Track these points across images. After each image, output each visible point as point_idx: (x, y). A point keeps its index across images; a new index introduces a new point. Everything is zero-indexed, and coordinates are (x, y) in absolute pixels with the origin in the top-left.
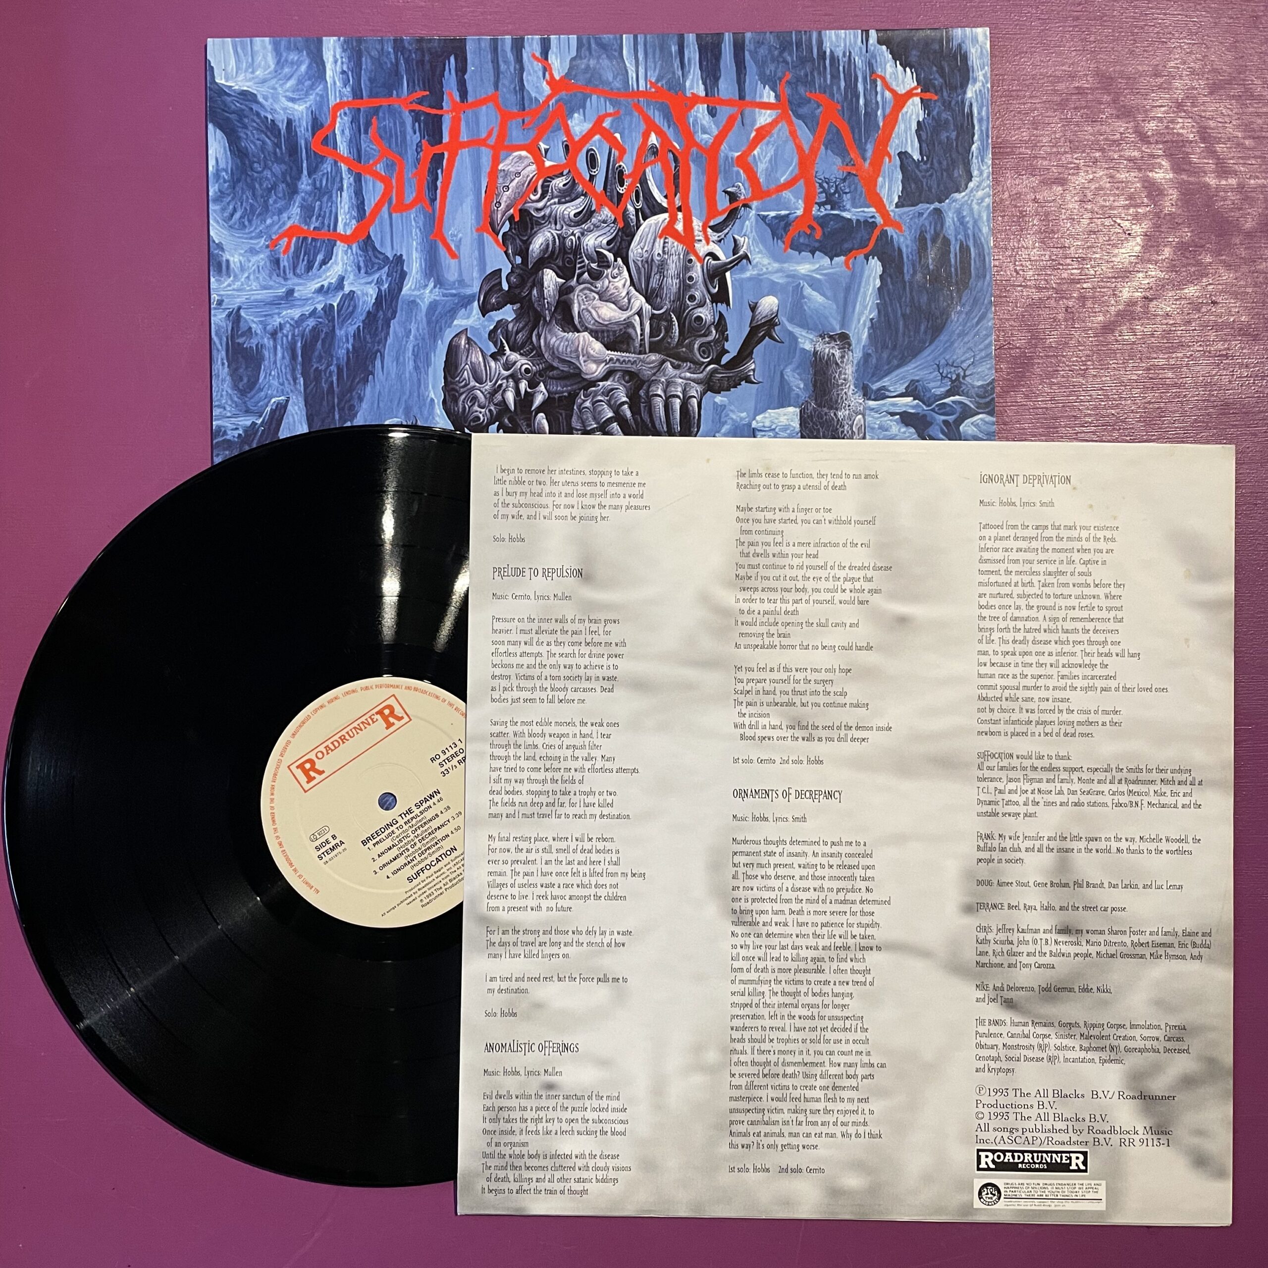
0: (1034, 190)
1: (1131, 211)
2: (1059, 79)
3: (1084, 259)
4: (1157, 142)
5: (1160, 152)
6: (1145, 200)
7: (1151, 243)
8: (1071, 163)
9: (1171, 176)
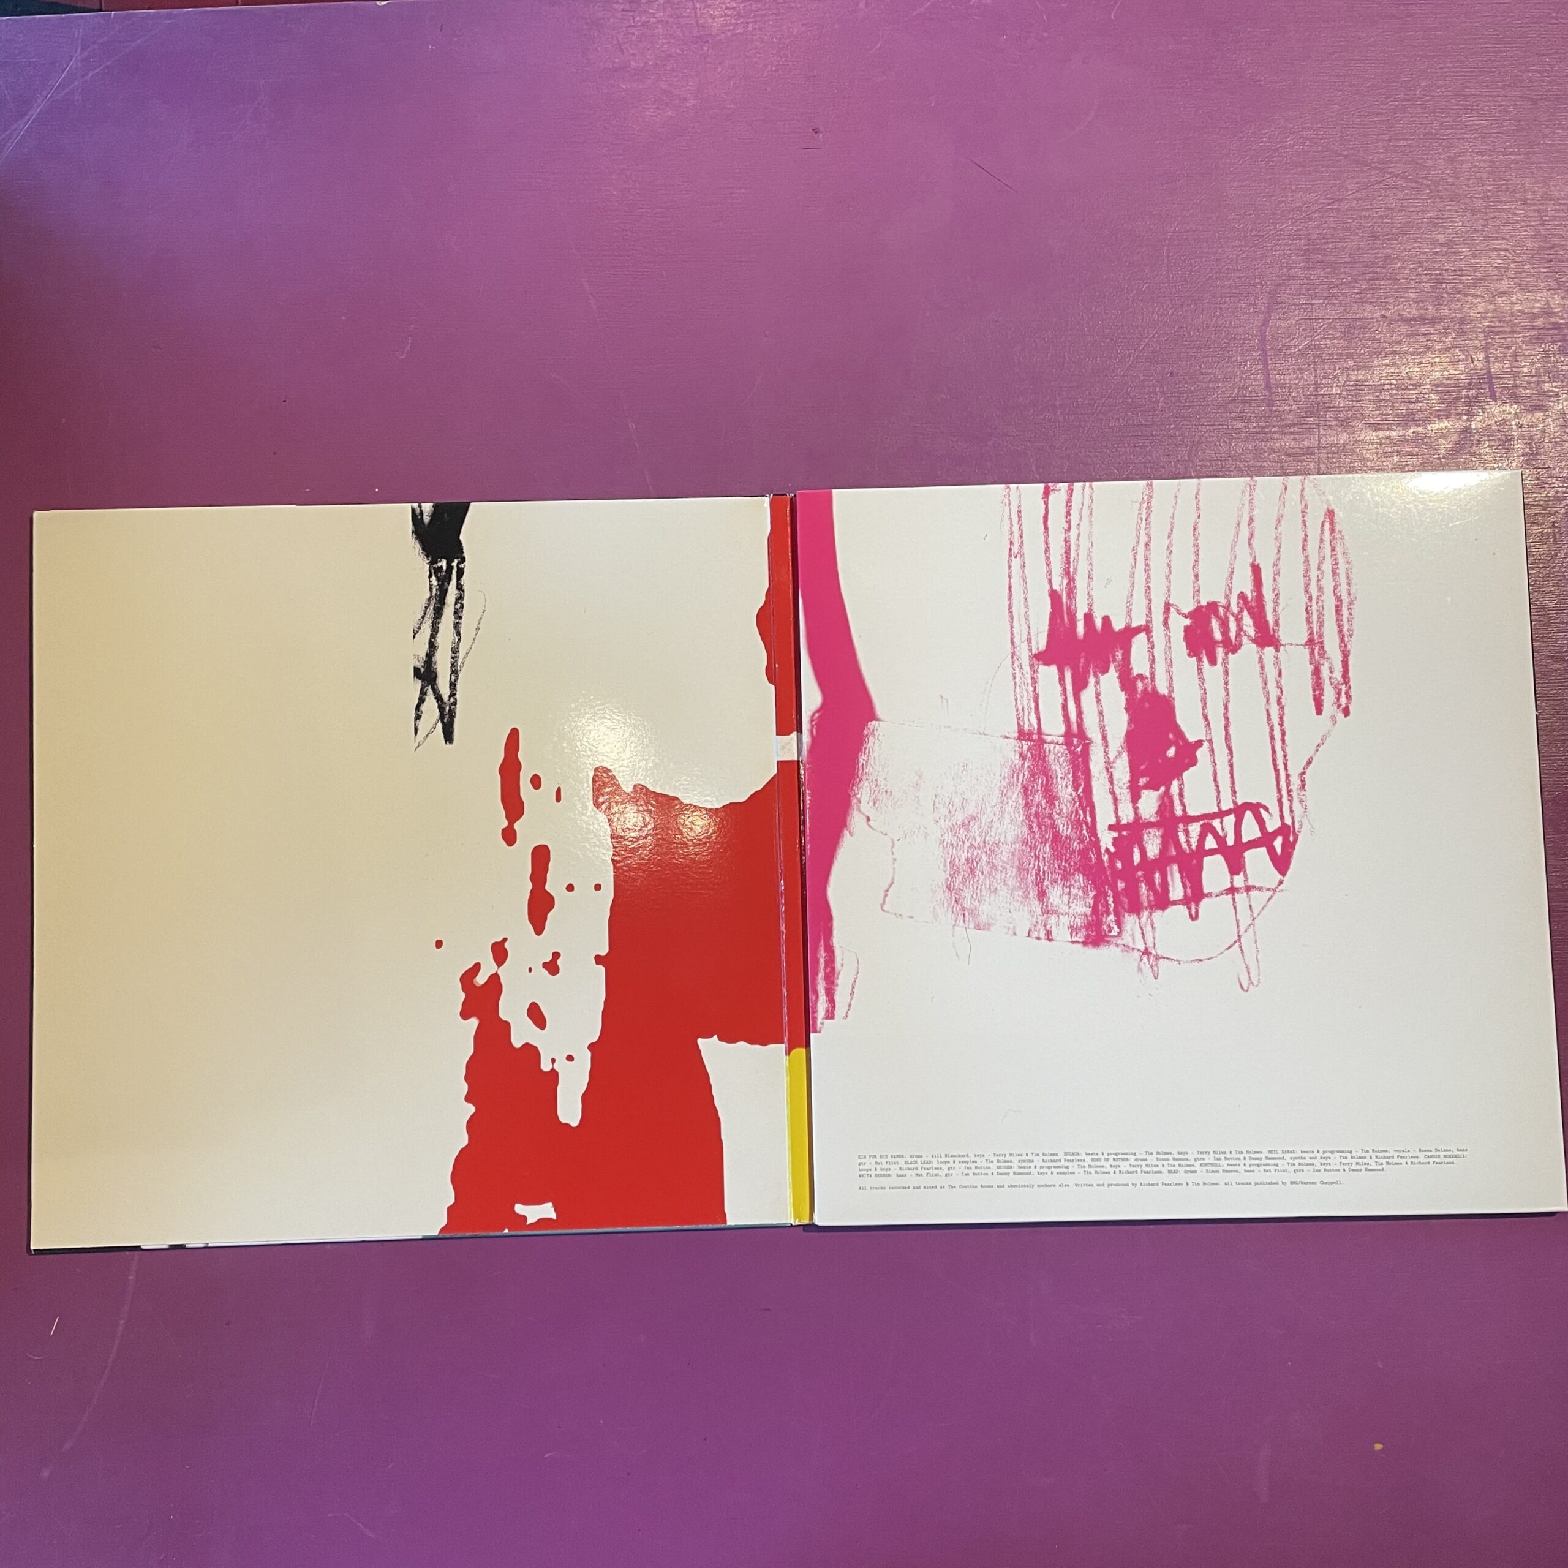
0: (1516, 415)
2: (1535, 316)
8: (1552, 391)
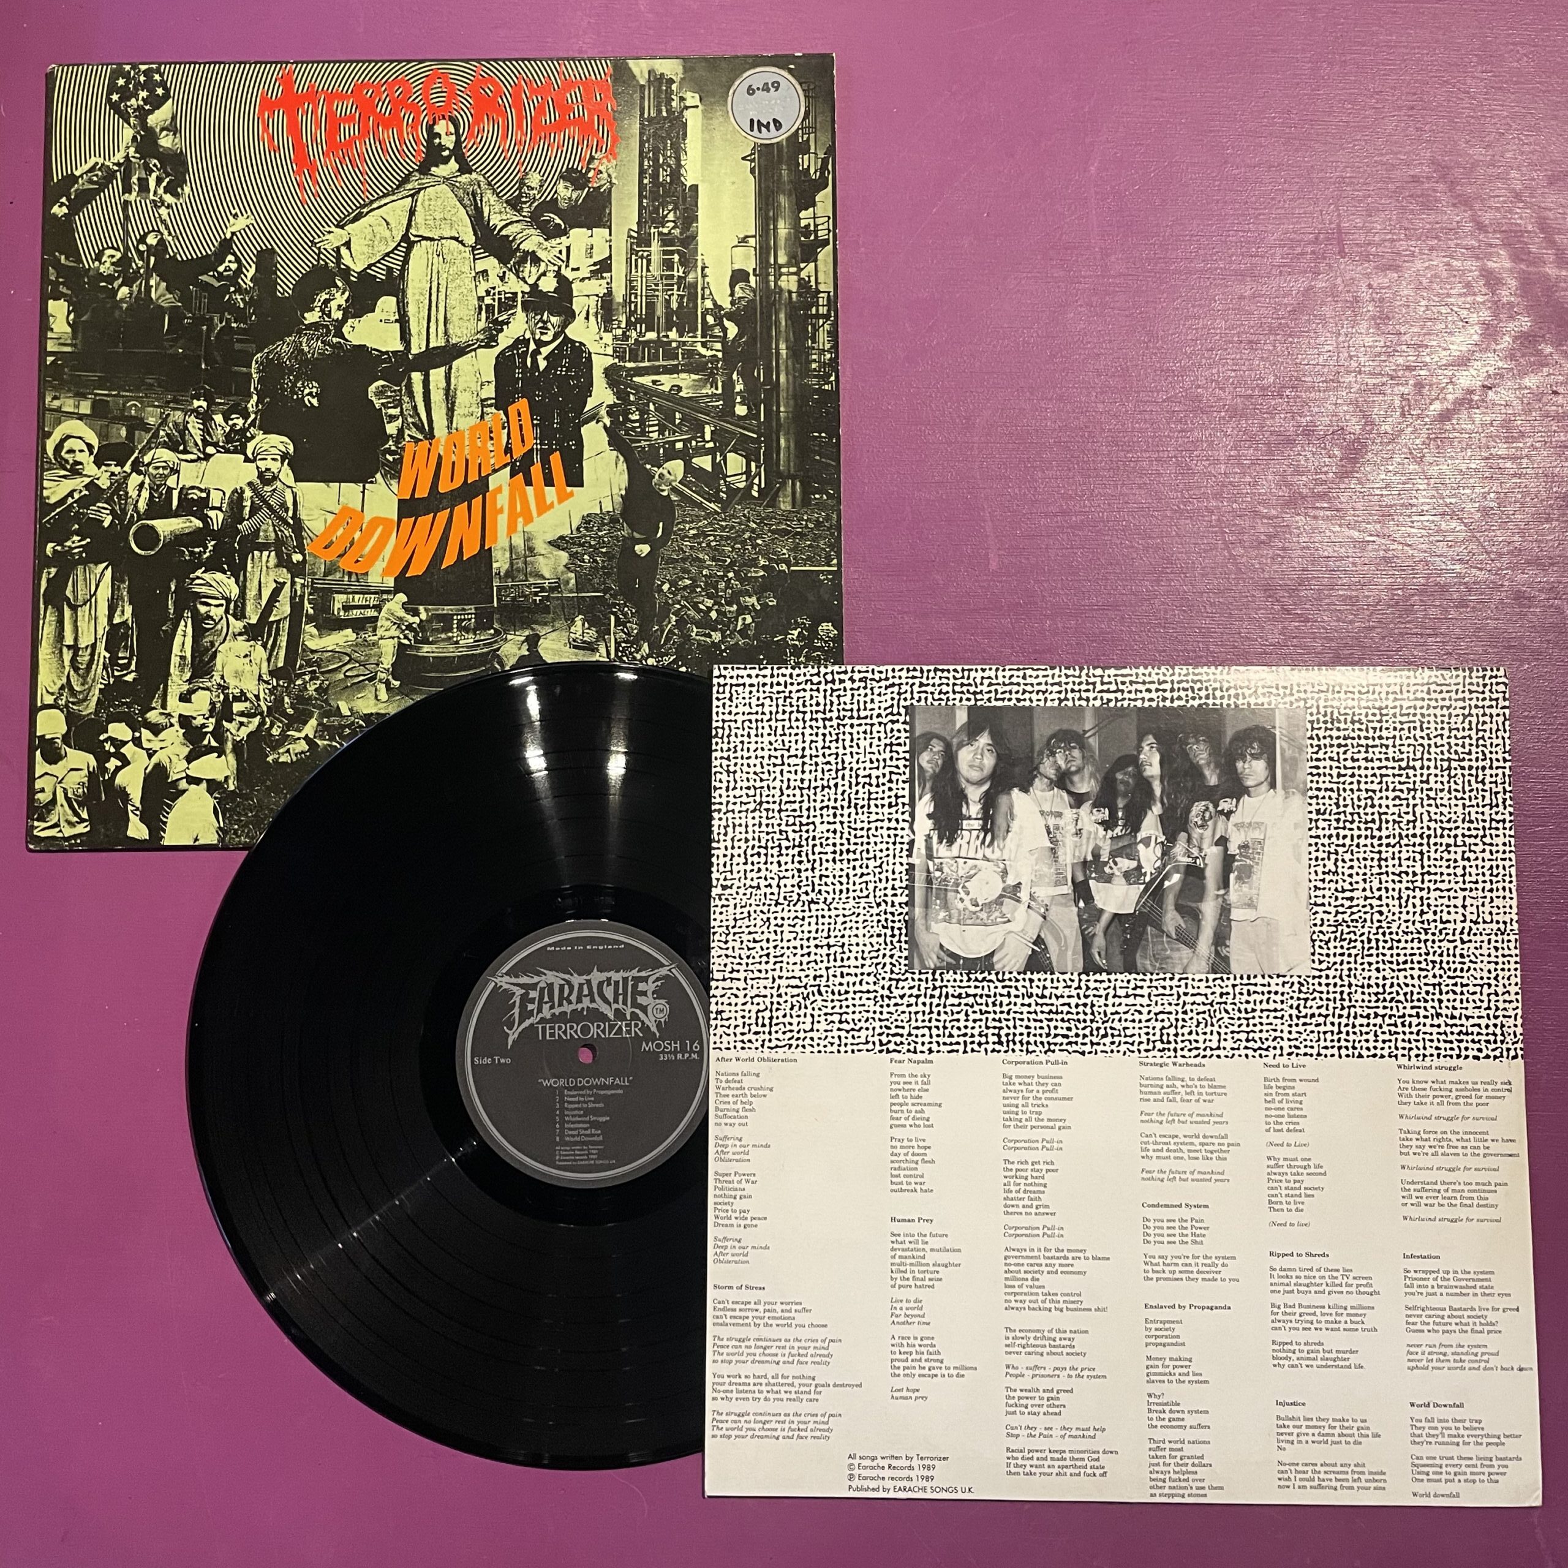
1: (1469, 299)
3: (1420, 346)
4: (1495, 232)
5: (1498, 242)
6: (1484, 290)
7: (1490, 332)
8: (1406, 250)
9: (1508, 264)
